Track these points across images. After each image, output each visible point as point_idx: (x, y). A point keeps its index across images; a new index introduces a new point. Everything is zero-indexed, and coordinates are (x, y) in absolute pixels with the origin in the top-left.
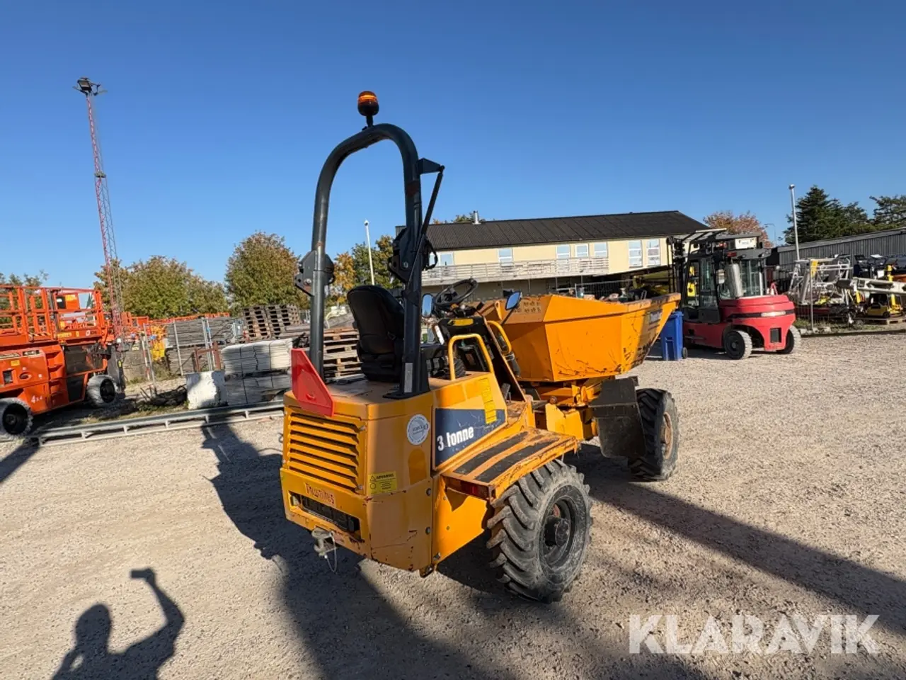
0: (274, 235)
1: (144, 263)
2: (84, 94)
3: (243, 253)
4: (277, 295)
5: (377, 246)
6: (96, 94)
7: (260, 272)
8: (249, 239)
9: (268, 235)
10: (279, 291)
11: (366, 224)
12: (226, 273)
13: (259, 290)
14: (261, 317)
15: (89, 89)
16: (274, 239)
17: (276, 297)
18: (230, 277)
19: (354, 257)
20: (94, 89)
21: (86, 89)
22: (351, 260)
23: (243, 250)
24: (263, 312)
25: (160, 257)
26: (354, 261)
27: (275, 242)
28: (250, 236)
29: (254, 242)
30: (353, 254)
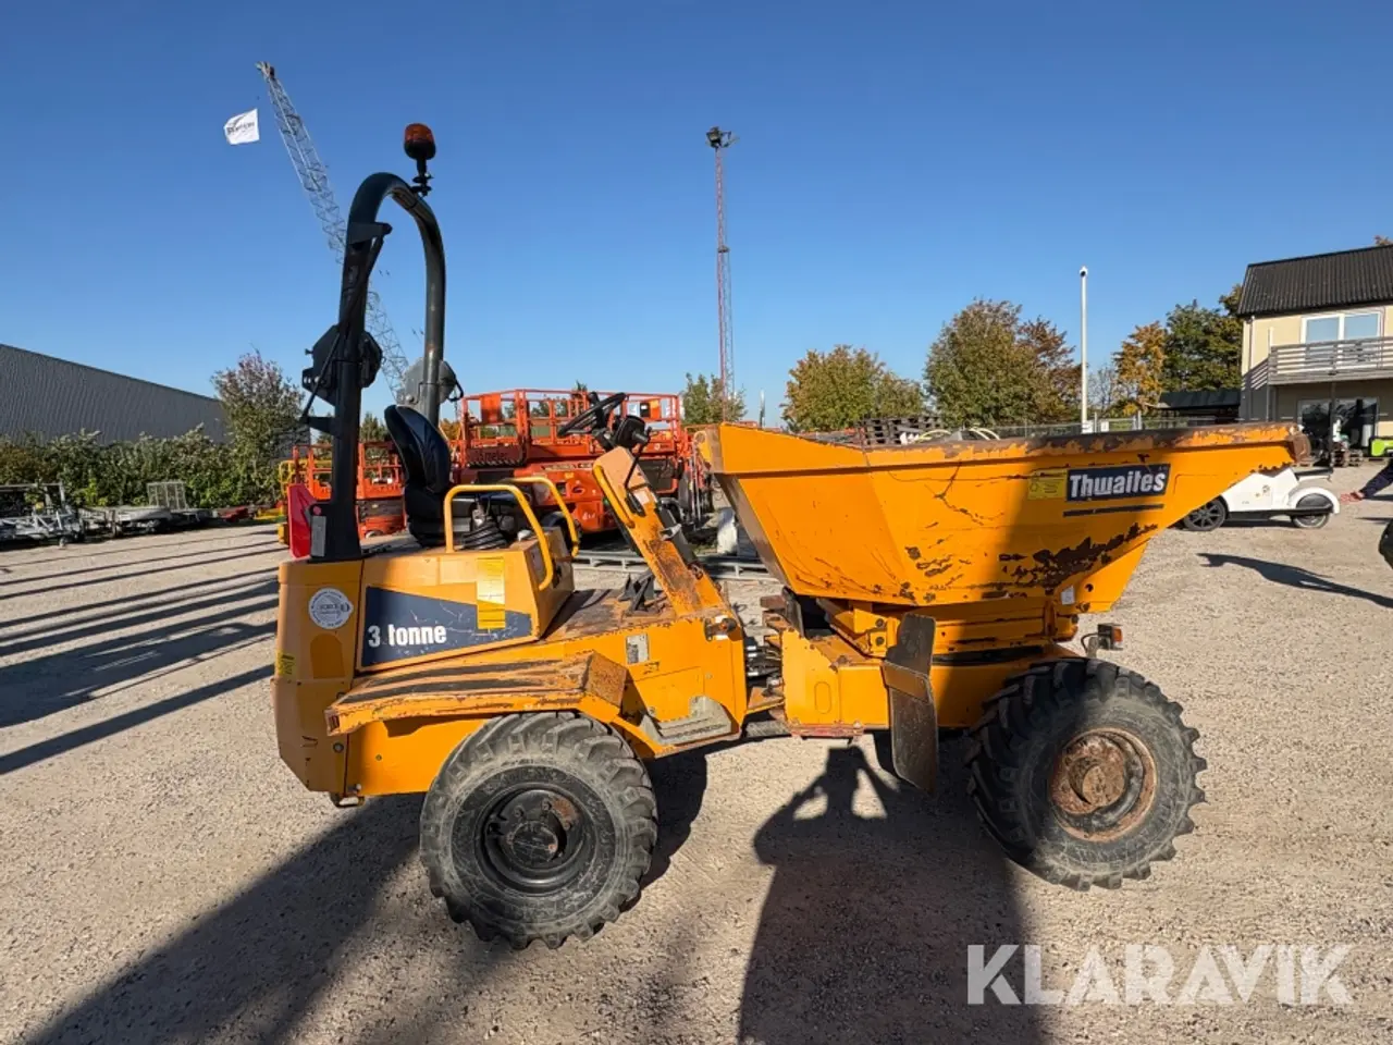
0: (1004, 303)
1: (826, 356)
2: (714, 149)
3: (953, 335)
4: (996, 400)
5: (1222, 306)
6: (726, 145)
7: (974, 363)
8: (964, 313)
9: (994, 305)
10: (1001, 395)
11: (1083, 274)
12: (925, 366)
13: (968, 392)
14: (881, 435)
15: (718, 141)
16: (1004, 309)
17: (994, 404)
18: (931, 373)
19: (1170, 331)
20: (724, 140)
21: (716, 143)
22: (1162, 336)
23: (955, 330)
24: (884, 427)
25: (845, 347)
26: (1171, 338)
27: (1005, 314)
28: (965, 309)
29: (972, 315)
30: (1169, 325)
